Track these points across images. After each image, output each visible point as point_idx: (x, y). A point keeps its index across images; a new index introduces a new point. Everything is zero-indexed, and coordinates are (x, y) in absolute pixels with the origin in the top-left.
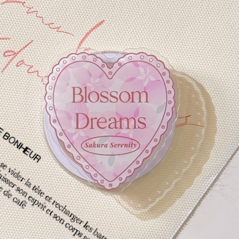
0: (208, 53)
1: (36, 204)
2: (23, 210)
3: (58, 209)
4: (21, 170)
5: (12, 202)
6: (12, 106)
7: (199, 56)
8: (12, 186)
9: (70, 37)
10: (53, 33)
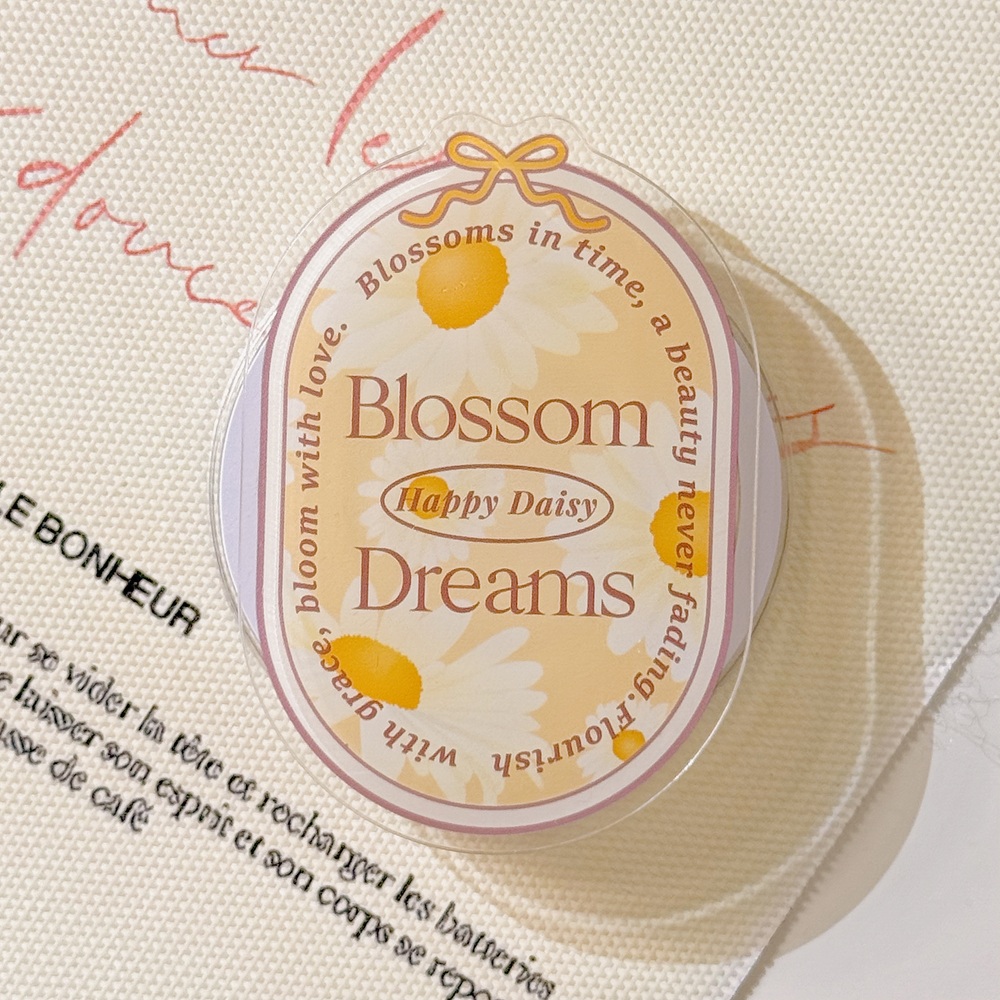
0: (898, 130)
1: (189, 813)
2: (137, 837)
3: (284, 827)
4: (120, 668)
5: (87, 808)
6: (64, 401)
7: (860, 149)
8: (85, 737)
9: (296, 90)
10: (223, 78)
